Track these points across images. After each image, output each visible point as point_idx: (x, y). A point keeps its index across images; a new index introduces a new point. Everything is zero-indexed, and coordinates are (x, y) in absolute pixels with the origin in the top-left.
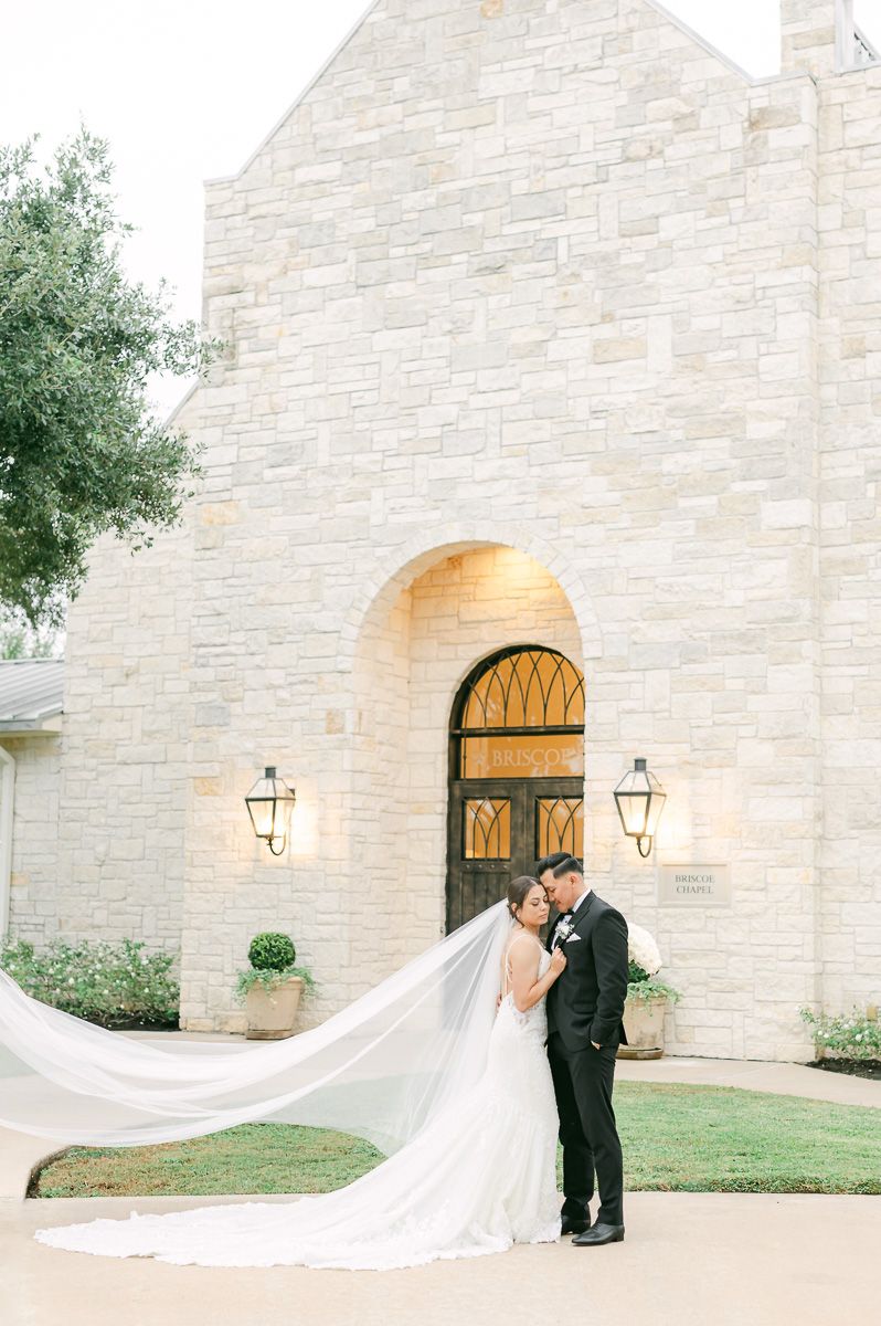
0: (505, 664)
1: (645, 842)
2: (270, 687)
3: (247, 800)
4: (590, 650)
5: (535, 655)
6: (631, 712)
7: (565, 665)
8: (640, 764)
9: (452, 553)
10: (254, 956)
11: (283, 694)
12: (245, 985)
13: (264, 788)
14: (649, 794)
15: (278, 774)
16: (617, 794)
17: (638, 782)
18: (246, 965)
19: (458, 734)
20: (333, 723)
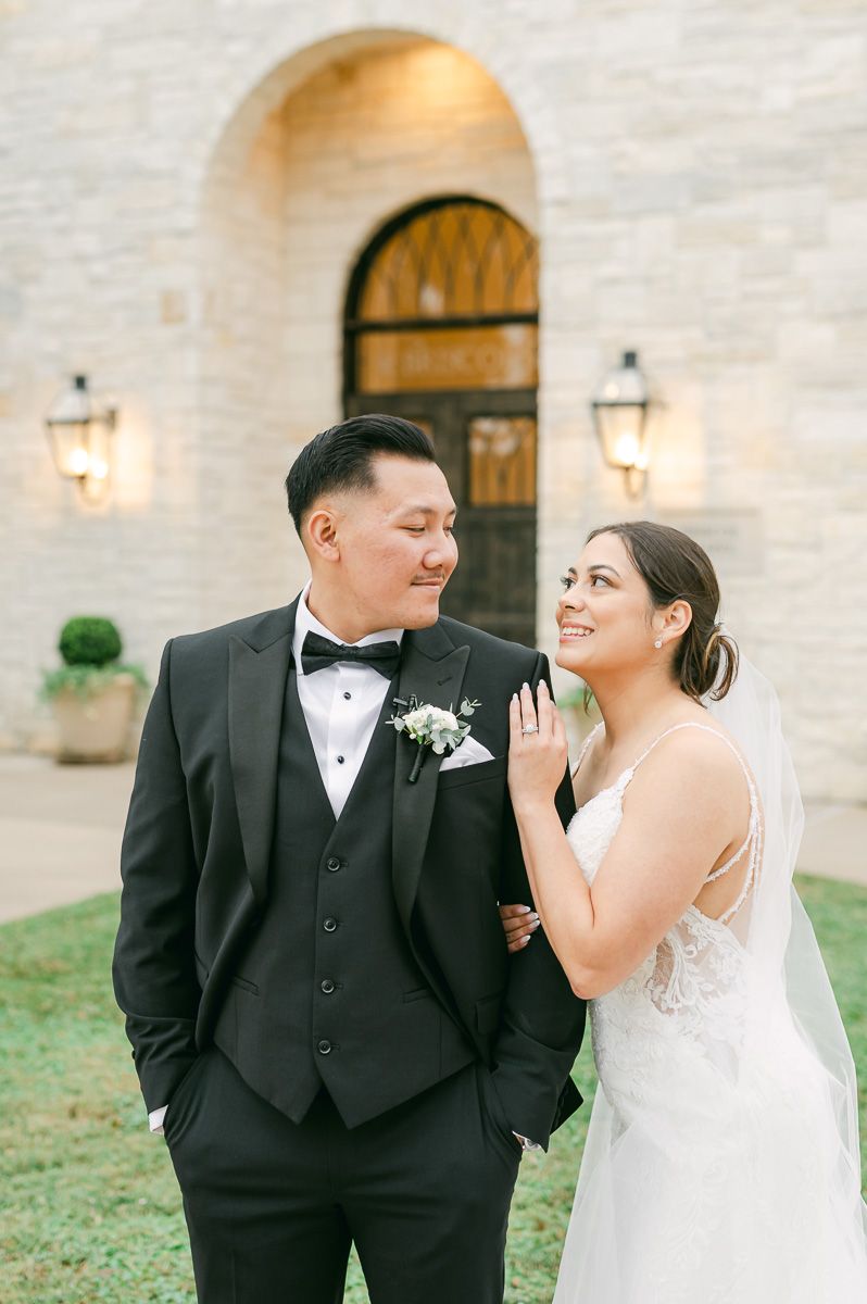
0: (420, 228)
1: (636, 479)
2: (81, 259)
3: (50, 424)
4: (550, 189)
5: (465, 210)
6: (613, 281)
7: (509, 226)
8: (630, 359)
9: (340, 51)
10: (65, 647)
11: (99, 268)
12: (54, 689)
13: (71, 404)
14: (643, 405)
15: (92, 383)
16: (596, 405)
17: (626, 386)
18: (54, 661)
19: (355, 328)
20: (170, 309)
